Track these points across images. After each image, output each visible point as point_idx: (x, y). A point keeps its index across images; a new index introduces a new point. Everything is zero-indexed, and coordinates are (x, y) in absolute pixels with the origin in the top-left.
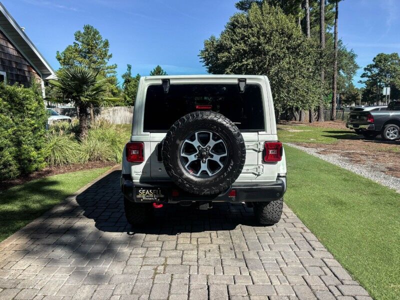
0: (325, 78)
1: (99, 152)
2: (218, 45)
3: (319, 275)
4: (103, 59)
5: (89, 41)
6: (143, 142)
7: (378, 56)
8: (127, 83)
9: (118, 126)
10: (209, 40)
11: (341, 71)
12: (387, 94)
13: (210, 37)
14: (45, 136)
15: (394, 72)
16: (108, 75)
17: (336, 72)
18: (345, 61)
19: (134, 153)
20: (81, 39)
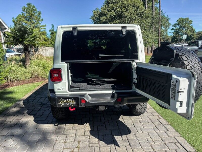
0: (155, 30)
1: (36, 73)
2: (100, 13)
3: (175, 149)
4: (38, 21)
5: (30, 12)
6: (61, 69)
7: (179, 19)
8: (52, 35)
9: (47, 58)
10: (95, 10)
11: (162, 27)
12: (185, 38)
13: (96, 9)
14: (4, 64)
15: (187, 27)
16: (42, 30)
17: (160, 27)
18: (164, 22)
19: (55, 76)
20: (25, 11)
